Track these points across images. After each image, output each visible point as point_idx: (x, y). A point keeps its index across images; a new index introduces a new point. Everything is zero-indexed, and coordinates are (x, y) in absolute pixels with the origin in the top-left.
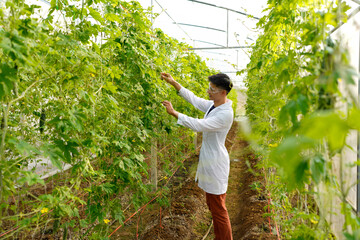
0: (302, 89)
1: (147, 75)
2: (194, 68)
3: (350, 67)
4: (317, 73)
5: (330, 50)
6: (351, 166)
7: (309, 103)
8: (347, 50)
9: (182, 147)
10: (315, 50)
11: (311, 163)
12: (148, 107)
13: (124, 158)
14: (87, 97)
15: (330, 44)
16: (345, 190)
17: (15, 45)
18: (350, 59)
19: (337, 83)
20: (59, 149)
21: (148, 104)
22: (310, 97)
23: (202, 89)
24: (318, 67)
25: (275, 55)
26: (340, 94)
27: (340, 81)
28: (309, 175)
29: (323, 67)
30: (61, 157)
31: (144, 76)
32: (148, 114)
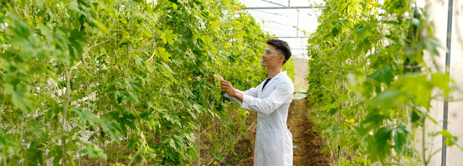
0: (386, 59)
1: (199, 41)
2: (247, 31)
3: (435, 39)
4: (403, 43)
5: (416, 21)
6: (434, 135)
7: (393, 73)
8: (432, 23)
9: (232, 127)
10: (400, 19)
11: (393, 134)
12: (199, 78)
13: (175, 136)
14: (143, 64)
15: (416, 16)
16: (427, 158)
17: (84, 7)
18: (435, 32)
19: (422, 53)
20: (115, 122)
21: (199, 74)
22: (394, 67)
23: (256, 58)
24: (403, 37)
25: (351, 20)
26: (425, 64)
27: (425, 52)
28: (392, 147)
29: (409, 37)
30: (119, 130)
31: (195, 42)
32: (198, 86)
